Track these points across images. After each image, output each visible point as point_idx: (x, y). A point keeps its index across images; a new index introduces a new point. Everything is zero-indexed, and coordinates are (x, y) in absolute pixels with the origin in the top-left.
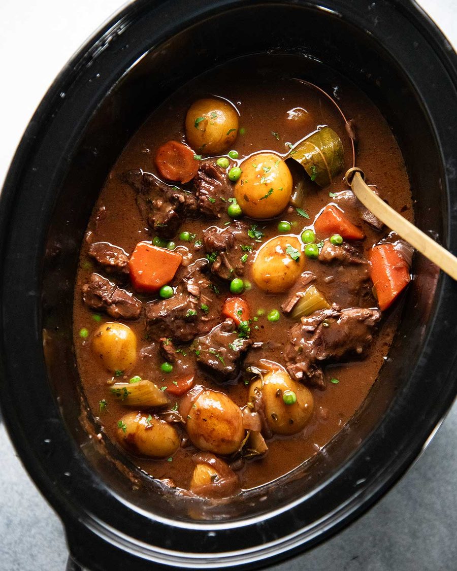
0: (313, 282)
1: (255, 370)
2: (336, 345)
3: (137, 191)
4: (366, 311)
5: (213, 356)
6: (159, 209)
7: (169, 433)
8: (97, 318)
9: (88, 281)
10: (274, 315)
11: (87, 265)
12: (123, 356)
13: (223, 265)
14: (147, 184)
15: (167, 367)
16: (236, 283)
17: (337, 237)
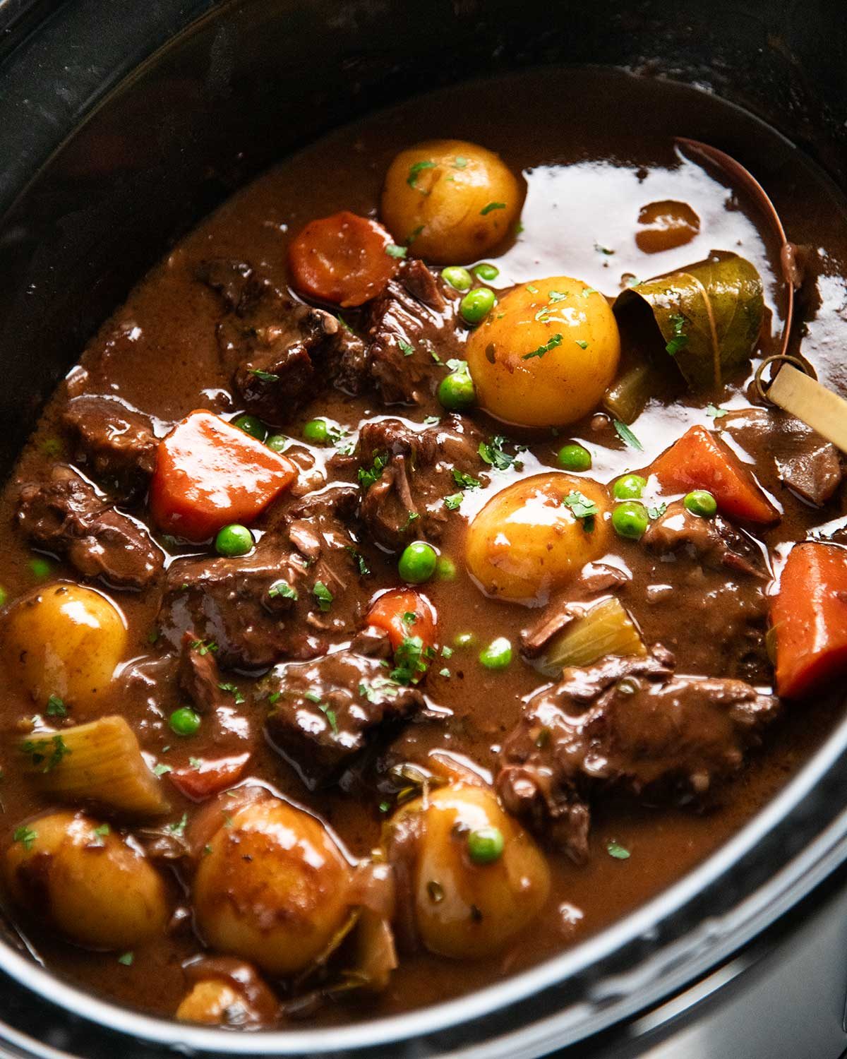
0: (617, 589)
1: (416, 772)
2: (641, 752)
3: (227, 306)
4: (739, 688)
5: (312, 706)
6: (268, 346)
7: (148, 882)
8: (40, 568)
9: (43, 476)
10: (500, 648)
11: (52, 444)
12: (77, 663)
13: (394, 491)
14: (255, 291)
15: (187, 718)
16: (418, 550)
17: (701, 496)
